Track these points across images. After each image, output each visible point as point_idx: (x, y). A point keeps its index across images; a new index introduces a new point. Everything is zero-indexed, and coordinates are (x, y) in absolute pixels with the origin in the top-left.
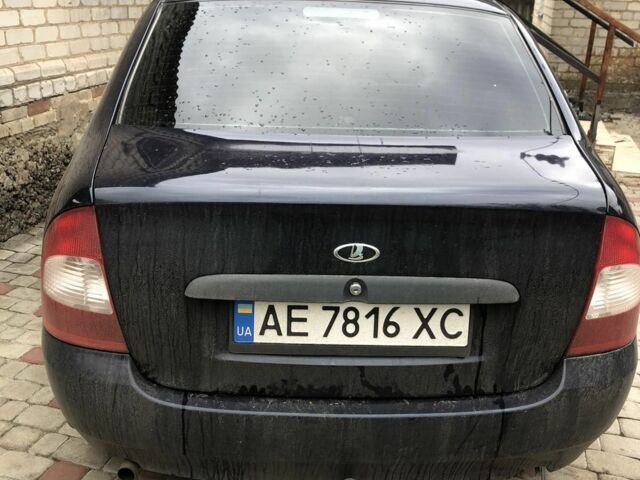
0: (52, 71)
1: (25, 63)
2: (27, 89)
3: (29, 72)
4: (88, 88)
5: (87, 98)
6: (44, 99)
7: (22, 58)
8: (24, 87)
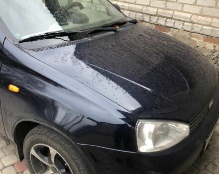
0: (181, 17)
1: (168, 9)
2: (158, 19)
3: (165, 13)
4: (202, 34)
5: (199, 38)
6: (167, 27)
7: (166, 7)
8: (157, 17)
